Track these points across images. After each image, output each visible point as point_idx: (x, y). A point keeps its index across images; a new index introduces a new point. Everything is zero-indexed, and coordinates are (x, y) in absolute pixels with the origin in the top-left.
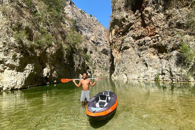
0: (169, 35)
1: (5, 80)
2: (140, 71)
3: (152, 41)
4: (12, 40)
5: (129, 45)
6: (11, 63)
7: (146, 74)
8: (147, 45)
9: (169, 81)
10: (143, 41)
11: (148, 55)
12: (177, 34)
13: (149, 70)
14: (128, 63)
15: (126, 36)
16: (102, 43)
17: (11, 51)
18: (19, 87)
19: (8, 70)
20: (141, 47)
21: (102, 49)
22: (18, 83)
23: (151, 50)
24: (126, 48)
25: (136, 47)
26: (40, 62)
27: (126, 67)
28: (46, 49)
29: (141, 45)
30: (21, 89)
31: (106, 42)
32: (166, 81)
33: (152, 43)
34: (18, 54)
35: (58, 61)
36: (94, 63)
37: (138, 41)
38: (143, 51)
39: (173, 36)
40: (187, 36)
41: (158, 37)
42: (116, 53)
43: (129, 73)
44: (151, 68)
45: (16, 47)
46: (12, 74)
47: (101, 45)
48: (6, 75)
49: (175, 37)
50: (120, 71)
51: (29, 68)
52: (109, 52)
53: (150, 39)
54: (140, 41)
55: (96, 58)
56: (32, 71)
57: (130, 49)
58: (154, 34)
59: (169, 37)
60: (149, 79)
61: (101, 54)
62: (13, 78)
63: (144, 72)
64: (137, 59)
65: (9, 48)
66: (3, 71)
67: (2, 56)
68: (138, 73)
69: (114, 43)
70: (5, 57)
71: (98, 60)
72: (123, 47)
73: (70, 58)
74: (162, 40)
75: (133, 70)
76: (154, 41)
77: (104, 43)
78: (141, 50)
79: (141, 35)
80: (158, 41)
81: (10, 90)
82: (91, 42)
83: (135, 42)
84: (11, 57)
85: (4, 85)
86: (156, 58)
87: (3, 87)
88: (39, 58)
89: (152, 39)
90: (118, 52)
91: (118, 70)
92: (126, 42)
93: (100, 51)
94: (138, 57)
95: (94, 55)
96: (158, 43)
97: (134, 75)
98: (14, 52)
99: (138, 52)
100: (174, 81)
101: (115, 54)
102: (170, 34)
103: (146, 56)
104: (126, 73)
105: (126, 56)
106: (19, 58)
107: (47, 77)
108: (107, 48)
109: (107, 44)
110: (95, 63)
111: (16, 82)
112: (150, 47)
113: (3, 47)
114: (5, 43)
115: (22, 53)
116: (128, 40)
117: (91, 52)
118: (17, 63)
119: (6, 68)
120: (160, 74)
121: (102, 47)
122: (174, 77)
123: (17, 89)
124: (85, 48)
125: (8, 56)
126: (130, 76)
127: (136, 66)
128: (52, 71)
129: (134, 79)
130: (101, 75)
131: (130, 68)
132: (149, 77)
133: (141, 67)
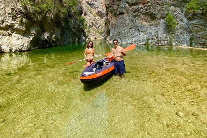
0: (159, 5)
1: (14, 43)
2: (133, 36)
3: (144, 9)
4: (19, 6)
5: (124, 11)
6: (18, 28)
7: (138, 38)
8: (140, 12)
9: (156, 45)
10: (136, 8)
11: (140, 21)
12: (165, 4)
13: (140, 36)
14: (123, 28)
15: (122, 2)
16: (97, 4)
17: (18, 16)
18: (26, 49)
19: (15, 33)
20: (135, 14)
21: (97, 11)
22: (25, 46)
23: (143, 17)
24: (122, 13)
25: (131, 14)
26: (40, 25)
27: (121, 32)
28: (46, 14)
29: (135, 12)
30: (27, 51)
31: (102, 3)
32: (154, 45)
33: (145, 11)
34: (24, 19)
35: (56, 25)
36: (88, 25)
37: (133, 7)
38: (136, 18)
39: (162, 6)
40: (173, 7)
41: (149, 5)
42: (112, 17)
43: (123, 37)
44: (142, 34)
45: (22, 13)
46: (19, 38)
47: (96, 6)
48: (13, 38)
49: (163, 7)
50: (115, 35)
51: (33, 32)
52: (104, 15)
53: (142, 6)
54: (134, 8)
55: (90, 21)
56: (35, 34)
57: (125, 15)
58: (147, 2)
59: (159, 6)
60: (140, 43)
61: (96, 17)
62: (20, 41)
63: (136, 37)
64: (130, 25)
65: (17, 14)
66: (11, 35)
67: (11, 21)
68: (131, 38)
69: (110, 8)
70: (14, 22)
71: (92, 22)
72: (118, 12)
73: (66, 21)
74: (153, 9)
75: (127, 34)
76: (146, 9)
77: (99, 5)
78: (135, 16)
79: (135, 2)
80: (150, 9)
81: (18, 52)
82: (85, 3)
83: (130, 9)
84: (18, 22)
85: (13, 48)
86: (147, 25)
87: (12, 49)
88: (41, 22)
89: (144, 7)
90: (113, 17)
91: (113, 34)
92: (122, 8)
93: (95, 13)
94: (132, 22)
95: (88, 17)
96: (149, 12)
97: (127, 39)
98: (21, 17)
99: (132, 18)
100: (160, 45)
101: (111, 19)
102: (159, 3)
103: (139, 22)
104: (120, 37)
105: (121, 21)
106: (25, 23)
107: (47, 40)
108: (102, 11)
109: (102, 6)
110: (90, 26)
111: (23, 44)
112: (143, 14)
113: (12, 12)
114: (13, 9)
115: (27, 18)
116: (124, 6)
117: (85, 14)
118: (23, 28)
119: (13, 32)
120: (149, 39)
121: (96, 9)
122: (160, 42)
123: (24, 51)
124: (80, 10)
125: (16, 21)
126: (124, 40)
127: (129, 31)
128: (51, 34)
129: (128, 43)
130: (95, 38)
131: (124, 32)
132: (140, 42)
133: (134, 33)
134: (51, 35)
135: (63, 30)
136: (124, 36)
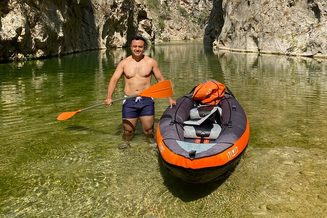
2: (297, 30)
7: (313, 39)
13: (323, 28)
27: (258, 18)
43: (264, 35)
50: (238, 27)
60: (319, 55)
63: (308, 34)
68: (291, 37)
75: (277, 25)
91: (233, 25)
97: (278, 41)
104: (256, 35)
126: (266, 44)
127: (286, 14)
128: (32, 21)
129: (279, 54)
130: (186, 38)
131: (267, 18)
132: (319, 49)
133: (302, 19)
134: (29, 25)
135: (73, 11)
136: (269, 31)
